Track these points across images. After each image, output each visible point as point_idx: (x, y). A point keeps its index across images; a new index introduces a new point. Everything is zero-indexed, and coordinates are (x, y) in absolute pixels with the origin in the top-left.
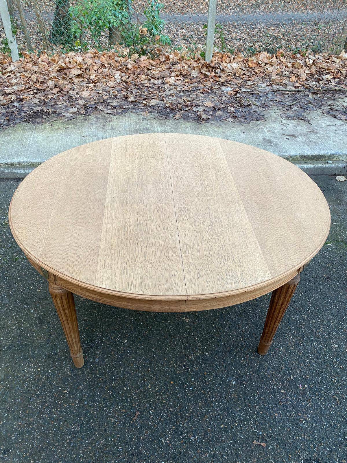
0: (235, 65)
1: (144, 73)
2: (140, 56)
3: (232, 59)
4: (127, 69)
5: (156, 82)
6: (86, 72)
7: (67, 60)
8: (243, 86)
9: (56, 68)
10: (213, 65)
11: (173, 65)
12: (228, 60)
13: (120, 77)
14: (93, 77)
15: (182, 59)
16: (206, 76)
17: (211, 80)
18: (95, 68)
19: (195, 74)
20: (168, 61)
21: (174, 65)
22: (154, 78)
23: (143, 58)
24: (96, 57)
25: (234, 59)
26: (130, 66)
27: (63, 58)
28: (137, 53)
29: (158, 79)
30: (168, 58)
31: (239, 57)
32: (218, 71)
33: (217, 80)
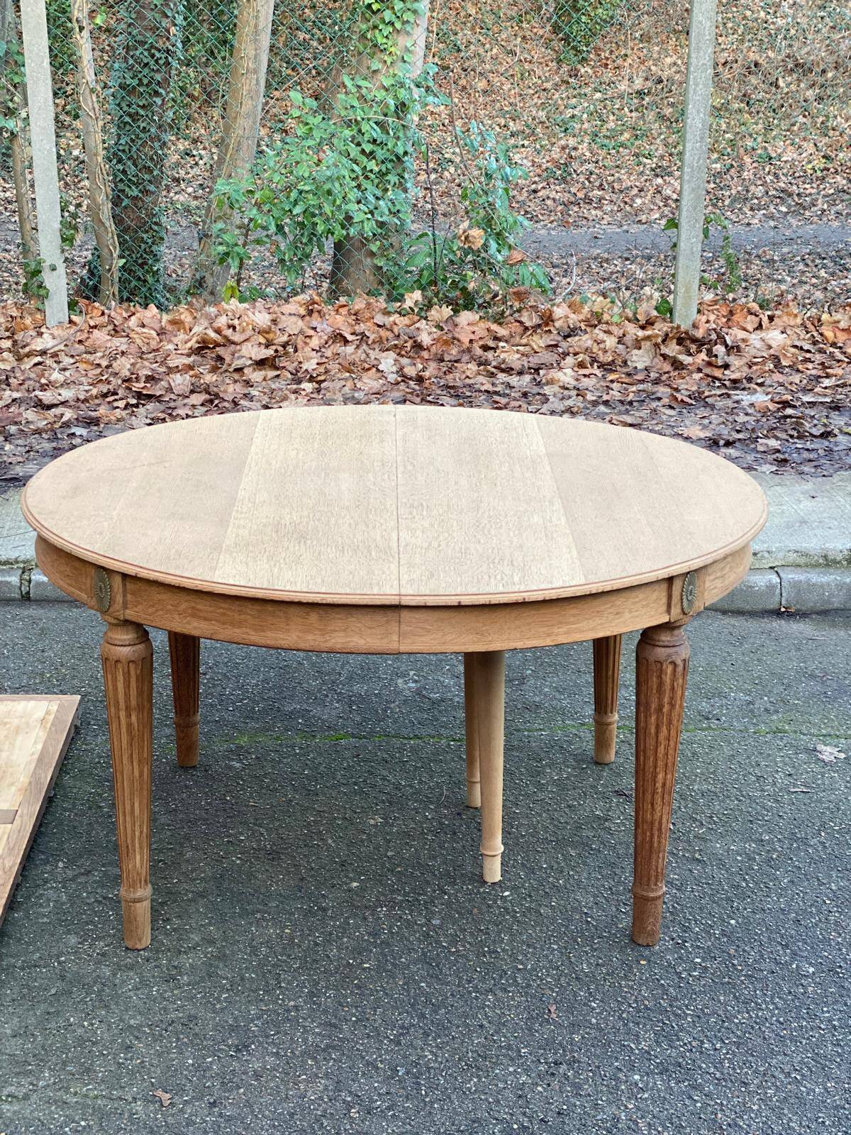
0: (775, 337)
1: (472, 358)
2: (456, 311)
3: (765, 320)
4: (418, 346)
5: (514, 380)
6: (286, 354)
7: (222, 321)
8: (806, 391)
9: (189, 345)
10: (699, 334)
11: (566, 337)
12: (751, 322)
13: (394, 369)
14: (310, 365)
15: (595, 320)
16: (677, 365)
17: (697, 376)
18: (315, 342)
19: (640, 359)
20: (547, 325)
21: (569, 336)
22: (509, 371)
23: (466, 317)
24: (315, 315)
25: (771, 318)
26: (425, 339)
27: (208, 316)
28: (449, 304)
29: (520, 373)
30: (548, 319)
31: (789, 314)
32: (720, 349)
33: (718, 373)
